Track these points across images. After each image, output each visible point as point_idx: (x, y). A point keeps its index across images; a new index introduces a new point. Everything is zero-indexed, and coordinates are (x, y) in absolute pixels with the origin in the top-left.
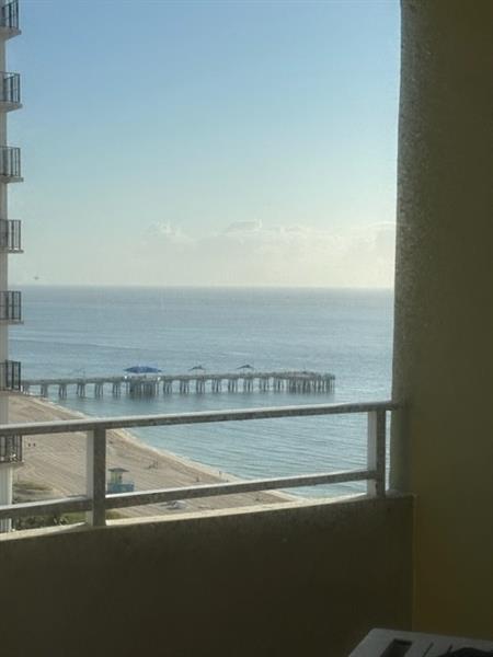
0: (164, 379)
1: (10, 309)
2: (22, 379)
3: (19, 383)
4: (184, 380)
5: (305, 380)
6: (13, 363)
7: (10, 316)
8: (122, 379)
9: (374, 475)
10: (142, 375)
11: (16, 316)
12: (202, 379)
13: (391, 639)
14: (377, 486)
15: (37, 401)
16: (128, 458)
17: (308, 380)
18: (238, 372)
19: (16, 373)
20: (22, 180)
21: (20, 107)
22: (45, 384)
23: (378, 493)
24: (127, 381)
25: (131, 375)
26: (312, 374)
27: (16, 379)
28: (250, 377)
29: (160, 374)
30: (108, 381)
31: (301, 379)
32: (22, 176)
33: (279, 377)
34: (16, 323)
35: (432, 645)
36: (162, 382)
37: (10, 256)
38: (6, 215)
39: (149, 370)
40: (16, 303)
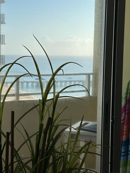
1: (2, 60)
7: (2, 62)
8: (34, 82)
11: (3, 62)
20: (5, 23)
21: (4, 2)
23: (88, 95)
24: (35, 82)
30: (30, 82)
37: (2, 45)
40: (3, 58)
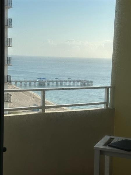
0: (47, 81)
1: (9, 61)
2: (11, 80)
3: (11, 81)
4: (53, 82)
5: (85, 83)
6: (9, 76)
7: (9, 63)
8: (37, 81)
9: (106, 103)
10: (42, 80)
12: (57, 82)
13: (110, 138)
14: (107, 106)
15: (14, 86)
16: (38, 102)
17: (86, 82)
18: (67, 80)
19: (10, 78)
20: (12, 27)
21: (12, 7)
22: (16, 82)
23: (107, 107)
25: (39, 80)
26: (87, 81)
27: (10, 80)
28: (71, 81)
29: (47, 80)
30: (33, 81)
31: (84, 82)
32: (12, 26)
33: (78, 81)
34: (10, 65)
35: (119, 139)
36: (47, 82)
37: (9, 47)
38: (8, 37)
39: (44, 79)
